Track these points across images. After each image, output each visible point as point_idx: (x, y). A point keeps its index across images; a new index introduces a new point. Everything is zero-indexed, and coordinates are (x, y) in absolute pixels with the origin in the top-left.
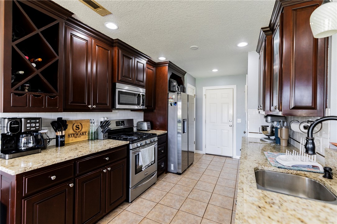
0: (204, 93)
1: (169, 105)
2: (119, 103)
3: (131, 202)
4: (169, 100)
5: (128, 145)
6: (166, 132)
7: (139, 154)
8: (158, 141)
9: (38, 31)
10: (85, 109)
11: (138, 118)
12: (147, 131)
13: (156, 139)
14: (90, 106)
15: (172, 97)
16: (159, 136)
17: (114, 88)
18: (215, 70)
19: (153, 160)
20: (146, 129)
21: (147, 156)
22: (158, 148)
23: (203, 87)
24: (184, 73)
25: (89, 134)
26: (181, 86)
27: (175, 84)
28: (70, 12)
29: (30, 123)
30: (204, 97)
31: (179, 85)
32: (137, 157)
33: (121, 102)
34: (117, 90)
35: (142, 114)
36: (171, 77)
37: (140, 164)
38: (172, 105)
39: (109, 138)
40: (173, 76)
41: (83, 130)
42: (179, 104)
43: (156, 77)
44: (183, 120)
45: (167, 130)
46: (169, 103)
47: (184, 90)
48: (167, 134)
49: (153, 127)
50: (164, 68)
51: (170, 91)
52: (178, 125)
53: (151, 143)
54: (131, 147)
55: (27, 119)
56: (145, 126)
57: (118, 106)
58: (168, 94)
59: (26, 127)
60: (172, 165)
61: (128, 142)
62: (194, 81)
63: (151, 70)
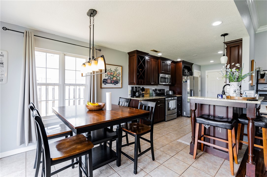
0: (206, 74)
1: (183, 82)
2: (161, 82)
3: (167, 121)
4: (183, 80)
5: (165, 98)
6: (181, 96)
7: (169, 103)
8: (177, 99)
9: (142, 62)
10: (150, 84)
11: (167, 89)
12: (171, 95)
13: (176, 98)
14: (152, 83)
15: (184, 78)
16: (177, 97)
17: (159, 76)
18: (212, 61)
19: (175, 107)
20: (171, 94)
21: (172, 104)
22: (177, 103)
23: (206, 71)
24: (192, 64)
25: (150, 94)
26: (190, 72)
27: (186, 71)
28: (148, 53)
29: (139, 88)
30: (206, 77)
31: (189, 71)
32: (168, 104)
33: (161, 81)
34: (160, 77)
35: (168, 87)
36: (184, 68)
37: (170, 107)
38: (184, 82)
39: (157, 96)
40: (185, 67)
41: (148, 92)
42: (188, 81)
43: (176, 68)
44: (191, 90)
45: (182, 95)
46: (183, 81)
47: (191, 74)
48: (182, 97)
49: (174, 93)
50: (180, 64)
51: (183, 75)
52: (188, 95)
53: (174, 99)
54: (166, 99)
55: (138, 87)
56: (171, 93)
57: (160, 83)
58: (182, 77)
59: (138, 89)
60: (185, 113)
61: (165, 97)
62: (200, 67)
63: (173, 66)
